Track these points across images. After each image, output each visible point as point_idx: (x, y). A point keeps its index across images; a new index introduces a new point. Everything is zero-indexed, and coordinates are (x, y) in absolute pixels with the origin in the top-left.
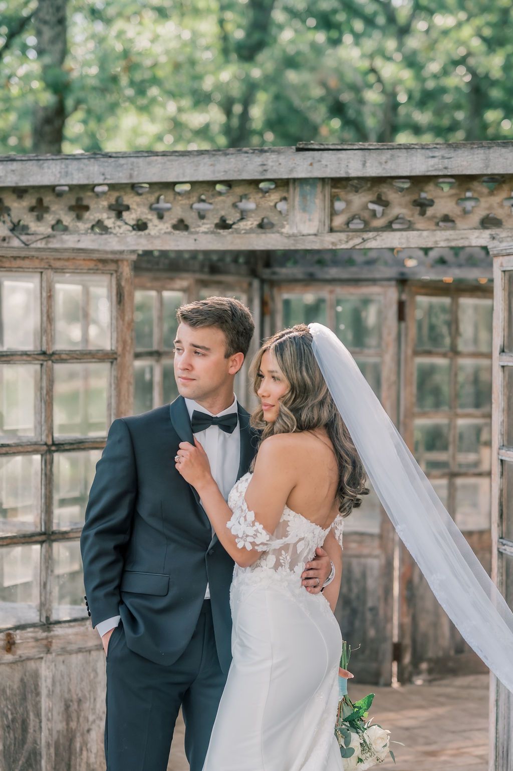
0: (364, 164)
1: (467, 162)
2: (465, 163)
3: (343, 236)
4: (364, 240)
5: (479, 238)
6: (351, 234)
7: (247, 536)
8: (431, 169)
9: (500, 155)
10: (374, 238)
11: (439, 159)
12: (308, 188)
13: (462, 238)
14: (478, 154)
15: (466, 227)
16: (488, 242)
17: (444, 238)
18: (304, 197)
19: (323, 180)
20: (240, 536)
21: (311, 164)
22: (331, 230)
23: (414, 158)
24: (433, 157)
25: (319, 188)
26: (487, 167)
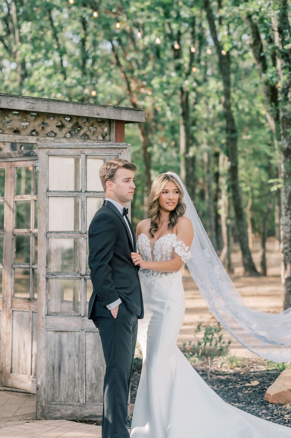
1: (41, 106)
2: (40, 107)
5: (32, 140)
8: (28, 108)
9: (53, 105)
11: (31, 104)
13: (26, 139)
14: (45, 103)
15: (25, 134)
16: (36, 142)
17: (19, 138)
23: (21, 102)
24: (28, 102)
26: (49, 109)
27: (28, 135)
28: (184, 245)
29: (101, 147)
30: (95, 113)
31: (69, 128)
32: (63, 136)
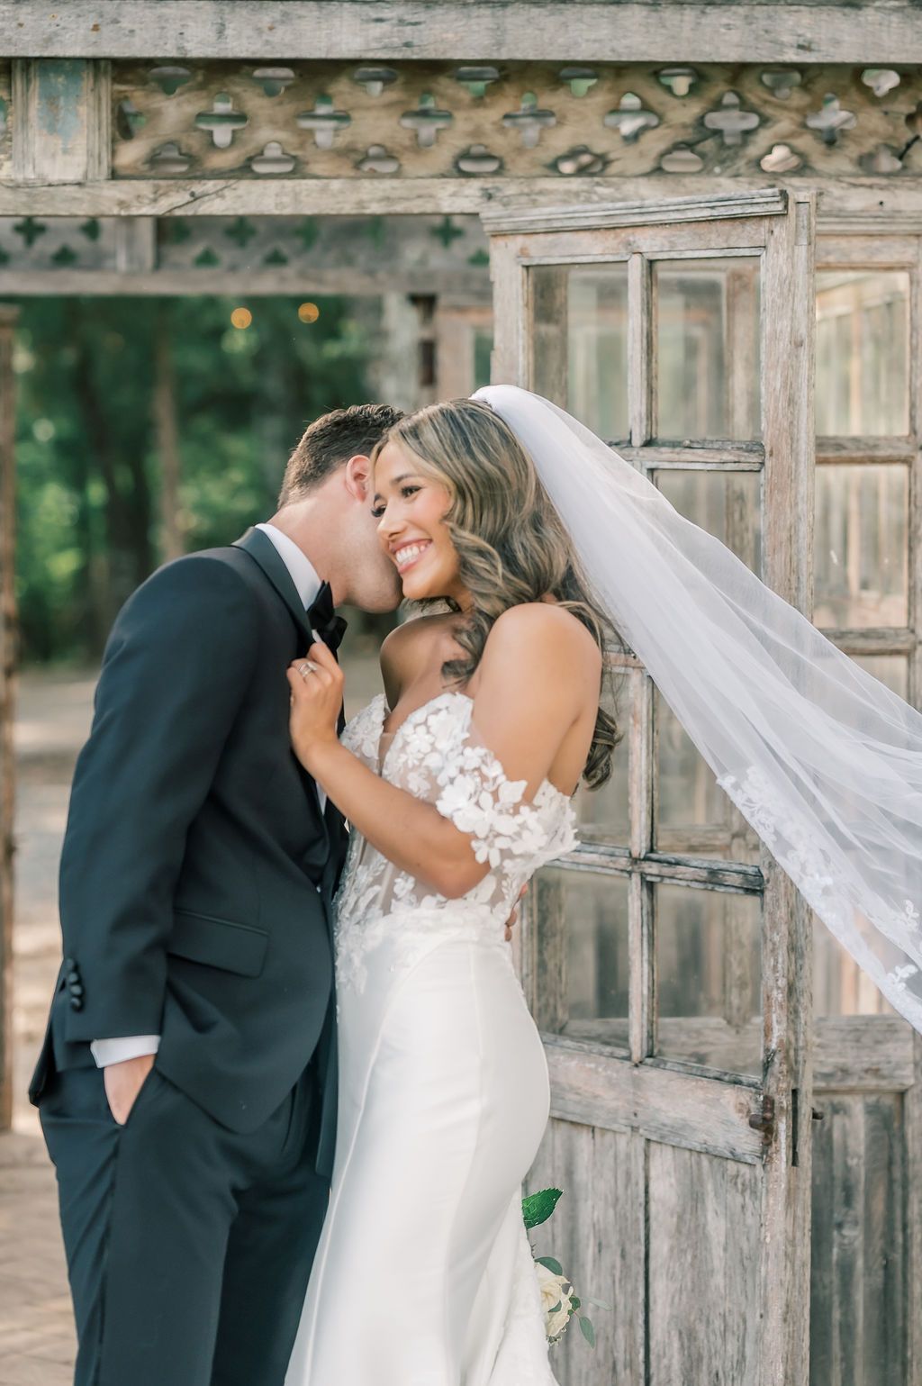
0: (221, 32)
1: (456, 33)
2: (450, 36)
3: (145, 187)
4: (195, 197)
5: (456, 198)
6: (162, 183)
7: (498, 835)
8: (374, 45)
9: (528, 20)
10: (219, 194)
11: (394, 26)
12: (60, 81)
13: (420, 197)
14: (478, 17)
15: (423, 172)
16: (477, 205)
17: (380, 194)
18: (51, 100)
19: (94, 62)
20: (481, 835)
21: (96, 28)
22: (114, 175)
23: (337, 22)
24: (379, 20)
25: (87, 82)
26: (500, 45)
27: (443, 176)
28: (495, 770)
29: (690, 215)
30: (786, 38)
31: (684, 126)
32: (647, 165)
